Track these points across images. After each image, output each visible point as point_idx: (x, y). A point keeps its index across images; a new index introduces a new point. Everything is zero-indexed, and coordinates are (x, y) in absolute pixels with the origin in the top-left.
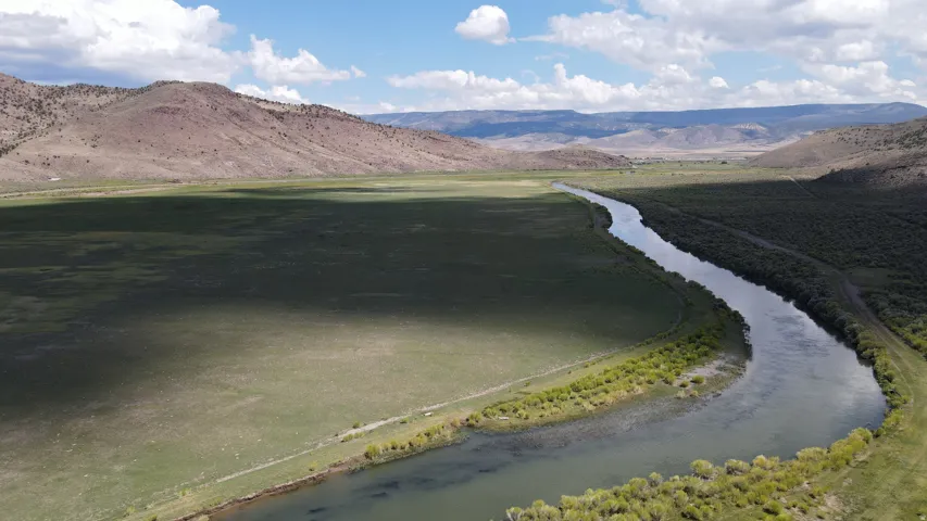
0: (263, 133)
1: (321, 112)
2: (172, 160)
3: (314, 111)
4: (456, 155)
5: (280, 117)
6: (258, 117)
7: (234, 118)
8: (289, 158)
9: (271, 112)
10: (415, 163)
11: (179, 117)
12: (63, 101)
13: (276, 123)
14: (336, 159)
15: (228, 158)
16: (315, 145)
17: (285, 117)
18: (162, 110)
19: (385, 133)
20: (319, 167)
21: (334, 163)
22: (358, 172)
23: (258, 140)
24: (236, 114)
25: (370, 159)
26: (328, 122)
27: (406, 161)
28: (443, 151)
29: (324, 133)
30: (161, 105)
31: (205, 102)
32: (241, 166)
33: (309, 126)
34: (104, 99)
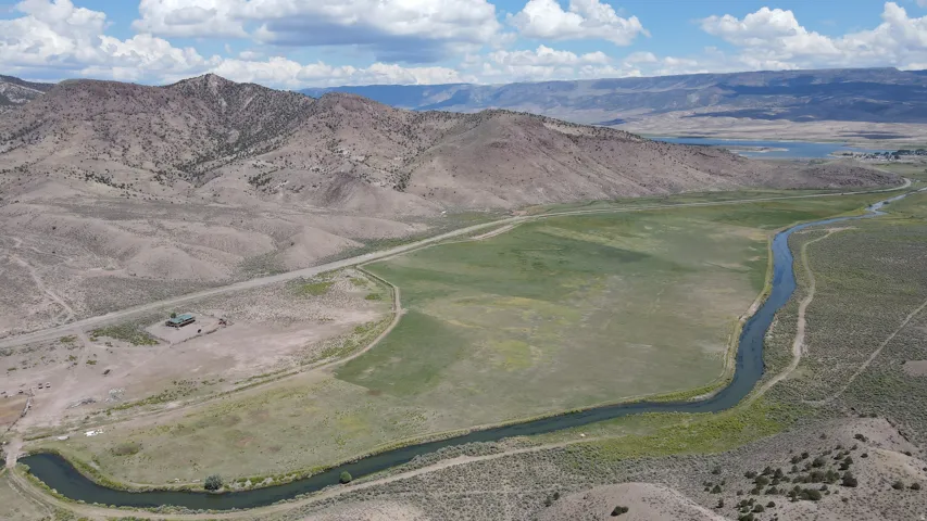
0: (564, 159)
1: (608, 134)
2: (503, 189)
3: (603, 132)
4: (723, 171)
5: (575, 140)
6: (559, 144)
7: (543, 148)
8: (582, 183)
9: (569, 136)
10: (683, 183)
11: (506, 150)
12: (422, 125)
13: (573, 147)
14: (618, 182)
15: (540, 185)
16: (601, 167)
17: (580, 140)
18: (495, 145)
19: (661, 150)
20: (604, 190)
21: (616, 186)
22: (635, 195)
23: (559, 166)
24: (545, 143)
25: (646, 180)
26: (613, 143)
27: (676, 180)
28: (711, 167)
29: (610, 154)
30: (493, 140)
31: (522, 134)
32: (549, 191)
33: (599, 148)
34: (450, 124)
